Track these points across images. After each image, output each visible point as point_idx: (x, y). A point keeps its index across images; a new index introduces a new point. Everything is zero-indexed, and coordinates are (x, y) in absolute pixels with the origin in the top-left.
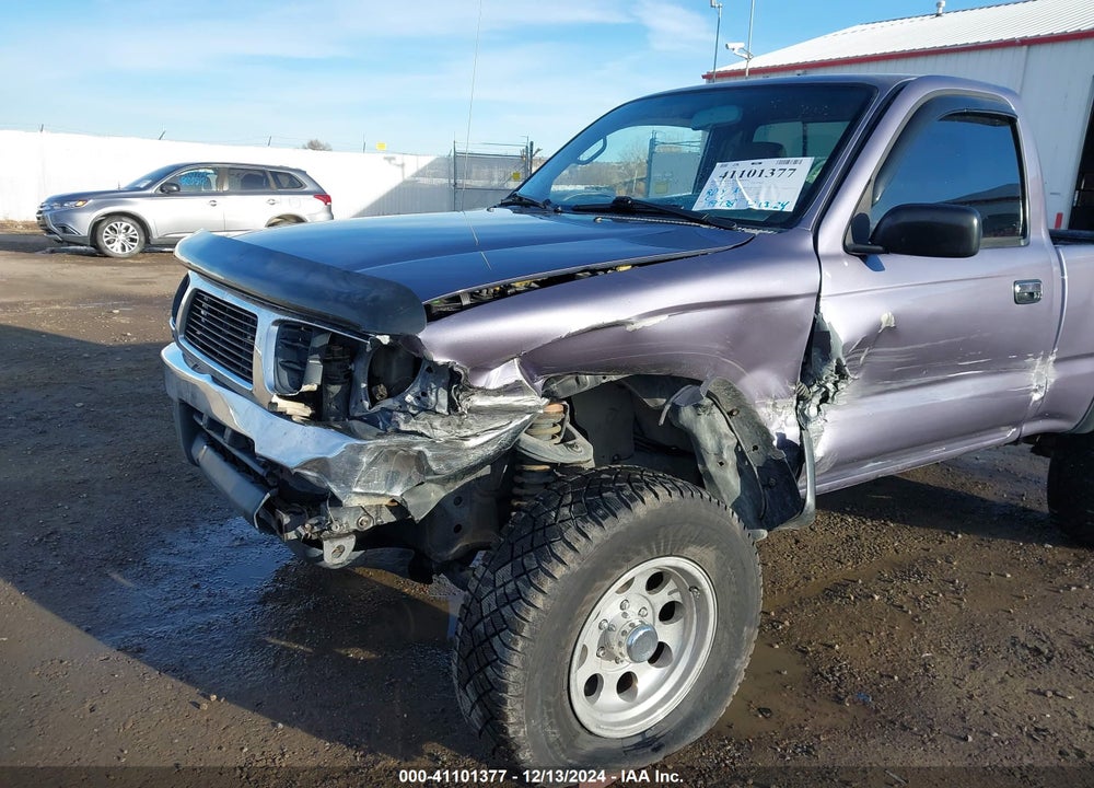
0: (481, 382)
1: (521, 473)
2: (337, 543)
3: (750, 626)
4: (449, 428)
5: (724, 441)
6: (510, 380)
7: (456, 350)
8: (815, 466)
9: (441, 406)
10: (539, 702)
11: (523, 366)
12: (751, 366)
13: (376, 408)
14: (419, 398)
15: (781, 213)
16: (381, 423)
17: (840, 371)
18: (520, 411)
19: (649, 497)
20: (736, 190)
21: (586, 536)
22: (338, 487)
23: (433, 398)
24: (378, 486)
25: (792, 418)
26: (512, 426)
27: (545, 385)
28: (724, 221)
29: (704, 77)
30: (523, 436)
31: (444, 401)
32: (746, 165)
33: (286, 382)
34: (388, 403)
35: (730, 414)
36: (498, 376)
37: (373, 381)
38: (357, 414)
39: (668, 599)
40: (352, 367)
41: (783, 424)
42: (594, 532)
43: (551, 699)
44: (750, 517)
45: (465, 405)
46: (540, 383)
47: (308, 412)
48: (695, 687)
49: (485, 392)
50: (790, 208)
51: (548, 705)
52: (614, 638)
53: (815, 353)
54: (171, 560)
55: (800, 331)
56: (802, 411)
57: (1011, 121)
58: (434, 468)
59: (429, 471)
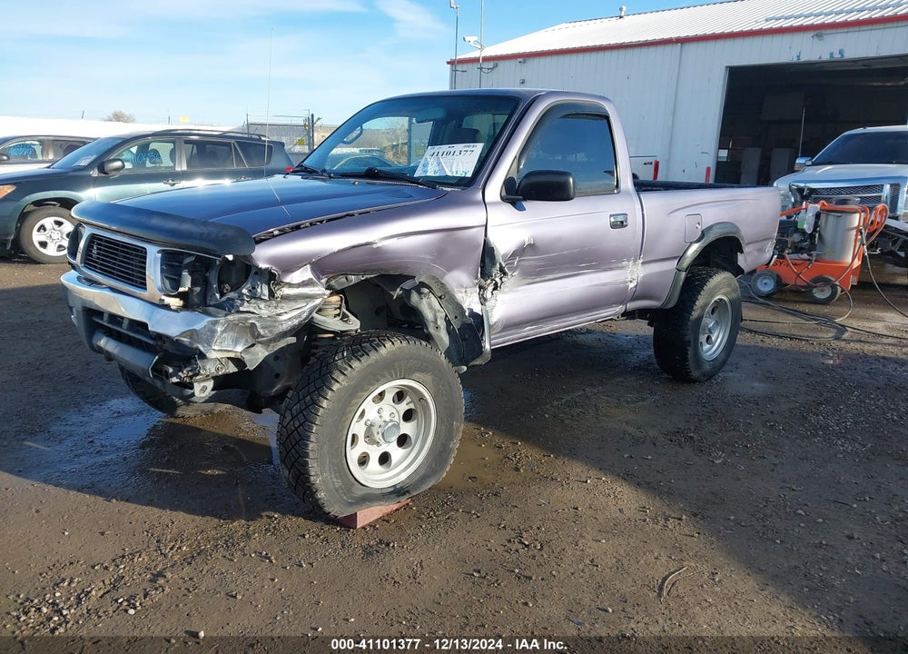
0: (288, 279)
1: (317, 339)
2: (202, 384)
3: (457, 421)
4: (270, 309)
5: (438, 314)
6: (306, 278)
7: (272, 260)
8: (490, 327)
9: (264, 295)
10: (327, 462)
11: (313, 270)
12: (450, 269)
13: (224, 298)
14: (250, 291)
15: (464, 178)
16: (228, 307)
17: (502, 270)
18: (311, 297)
19: (388, 344)
20: (439, 164)
21: (351, 367)
22: (203, 346)
23: (259, 290)
24: (228, 345)
25: (477, 299)
26: (308, 307)
27: (327, 282)
28: (433, 183)
29: (448, 63)
30: (314, 315)
31: (266, 291)
32: (445, 148)
33: (168, 286)
34: (232, 295)
35: (440, 297)
36: (297, 276)
37: (220, 283)
38: (212, 303)
39: (407, 408)
40: (207, 274)
41: (471, 302)
42: (356, 364)
43: (334, 461)
44: (455, 359)
45: (279, 294)
46: (324, 281)
47: (181, 303)
48: (426, 458)
49: (290, 285)
50: (469, 175)
51: (334, 465)
52: (375, 430)
53: (487, 261)
54: (68, 428)
55: (477, 247)
56: (482, 295)
57: (607, 118)
58: (262, 332)
59: (260, 335)
